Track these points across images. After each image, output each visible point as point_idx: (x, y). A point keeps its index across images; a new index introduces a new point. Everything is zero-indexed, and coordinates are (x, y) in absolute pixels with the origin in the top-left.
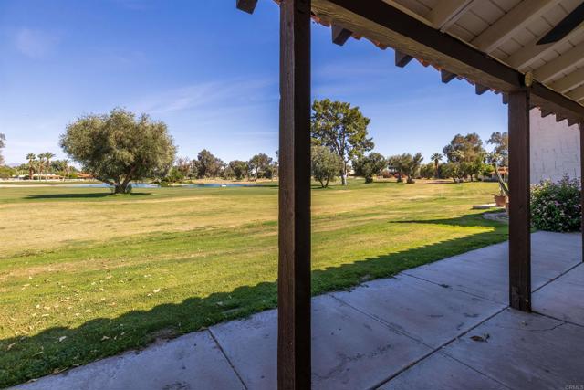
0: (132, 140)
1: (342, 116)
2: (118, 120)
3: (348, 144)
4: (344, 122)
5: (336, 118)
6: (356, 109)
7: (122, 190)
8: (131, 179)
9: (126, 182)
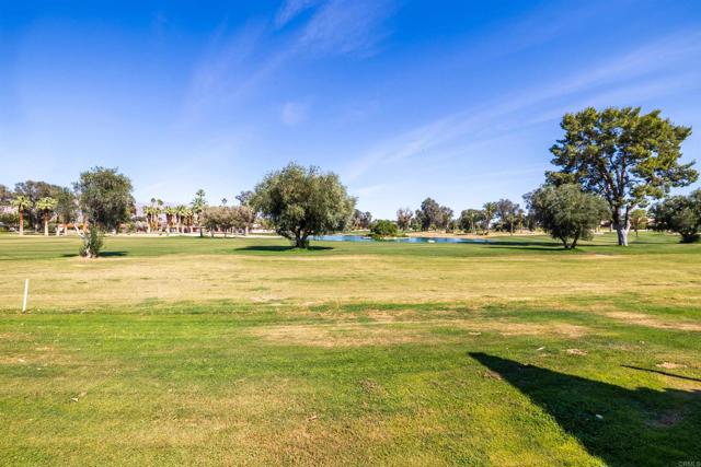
0: (302, 194)
1: (619, 132)
2: (290, 175)
3: (631, 176)
4: (623, 141)
5: (610, 135)
6: (654, 115)
7: (302, 244)
8: (310, 234)
9: (305, 236)
